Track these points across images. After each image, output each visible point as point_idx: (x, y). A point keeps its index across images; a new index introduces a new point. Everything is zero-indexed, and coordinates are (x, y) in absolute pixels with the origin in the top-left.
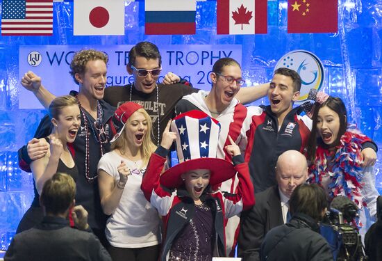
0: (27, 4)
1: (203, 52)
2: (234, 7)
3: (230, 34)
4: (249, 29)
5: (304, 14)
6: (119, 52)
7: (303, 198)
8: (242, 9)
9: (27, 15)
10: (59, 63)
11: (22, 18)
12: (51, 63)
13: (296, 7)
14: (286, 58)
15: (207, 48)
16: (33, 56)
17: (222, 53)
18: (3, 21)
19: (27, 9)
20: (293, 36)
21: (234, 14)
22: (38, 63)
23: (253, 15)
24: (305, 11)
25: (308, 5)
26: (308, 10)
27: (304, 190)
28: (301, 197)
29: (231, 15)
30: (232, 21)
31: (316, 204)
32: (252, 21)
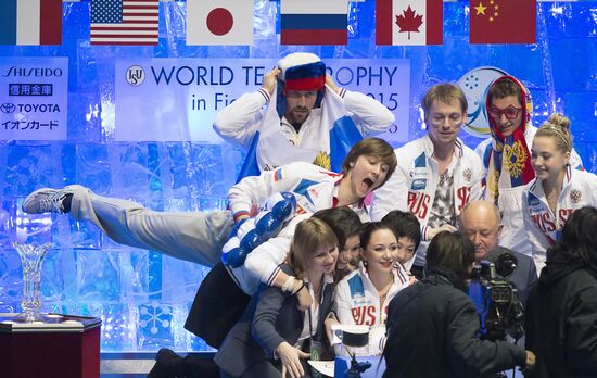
0: (125, 4)
1: (359, 68)
2: (398, 9)
3: (394, 44)
4: (419, 38)
5: (491, 19)
6: (247, 68)
7: (444, 250)
8: (409, 12)
9: (124, 18)
10: (168, 81)
11: (117, 22)
12: (158, 81)
13: (481, 9)
14: (469, 77)
15: (365, 63)
16: (134, 72)
17: (384, 70)
18: (92, 25)
19: (125, 11)
20: (479, 49)
21: (399, 18)
22: (139, 81)
23: (424, 20)
24: (492, 15)
25: (496, 7)
26: (496, 14)
27: (446, 239)
28: (442, 248)
29: (394, 20)
30: (396, 28)
31: (461, 257)
32: (423, 28)
